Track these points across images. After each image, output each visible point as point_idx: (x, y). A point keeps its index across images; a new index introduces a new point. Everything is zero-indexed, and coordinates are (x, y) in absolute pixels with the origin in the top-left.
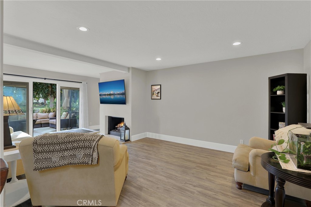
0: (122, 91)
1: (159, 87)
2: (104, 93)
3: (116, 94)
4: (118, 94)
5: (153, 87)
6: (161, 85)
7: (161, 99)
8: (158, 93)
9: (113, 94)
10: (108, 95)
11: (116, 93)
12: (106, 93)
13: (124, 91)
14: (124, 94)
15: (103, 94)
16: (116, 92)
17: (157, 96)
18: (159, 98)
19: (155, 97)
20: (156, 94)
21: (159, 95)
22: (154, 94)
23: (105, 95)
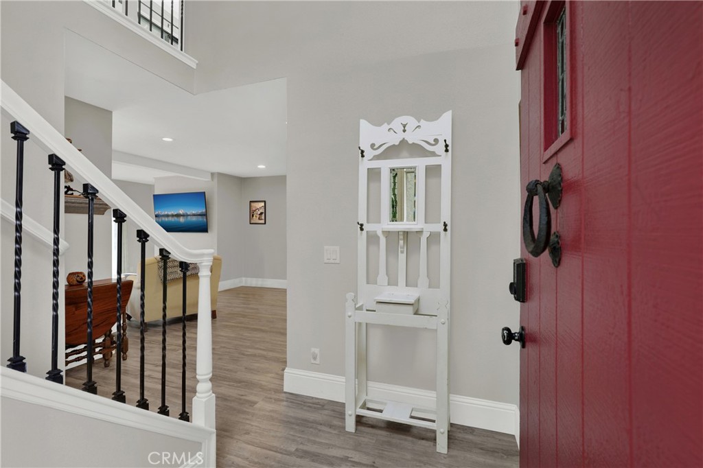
0: (202, 210)
1: (263, 204)
2: (166, 213)
3: (190, 215)
4: (194, 215)
5: (253, 204)
6: (265, 202)
7: (265, 223)
8: (261, 213)
9: (183, 215)
10: (173, 216)
11: (189, 213)
12: (170, 213)
13: (204, 211)
14: (205, 215)
15: (163, 213)
16: (190, 211)
17: (259, 219)
18: (263, 221)
19: (255, 220)
20: (258, 216)
21: (263, 217)
22: (254, 217)
23: (168, 216)
